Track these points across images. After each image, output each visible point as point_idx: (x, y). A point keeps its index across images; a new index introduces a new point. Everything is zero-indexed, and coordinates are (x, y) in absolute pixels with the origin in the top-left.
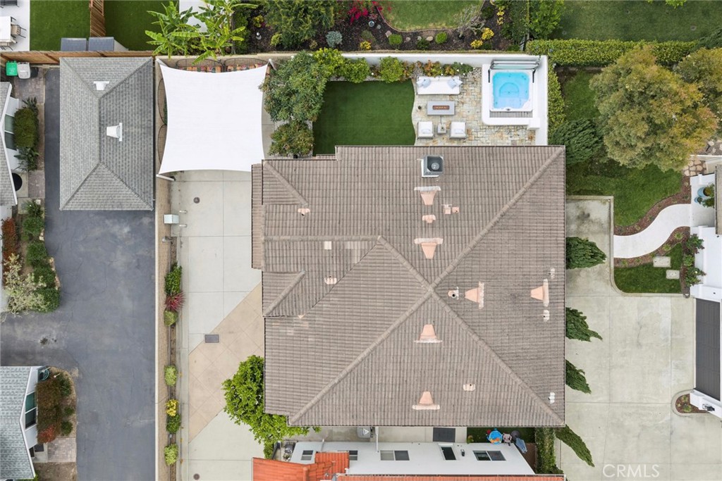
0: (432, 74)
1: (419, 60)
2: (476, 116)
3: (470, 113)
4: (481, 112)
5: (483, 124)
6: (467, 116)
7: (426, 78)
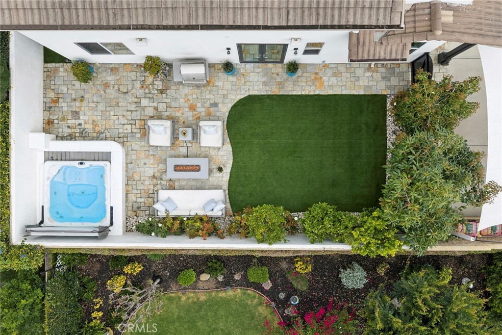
0: (201, 219)
1: (222, 240)
2: (134, 157)
3: (143, 162)
4: (127, 164)
5: (123, 144)
6: (147, 157)
7: (210, 214)
